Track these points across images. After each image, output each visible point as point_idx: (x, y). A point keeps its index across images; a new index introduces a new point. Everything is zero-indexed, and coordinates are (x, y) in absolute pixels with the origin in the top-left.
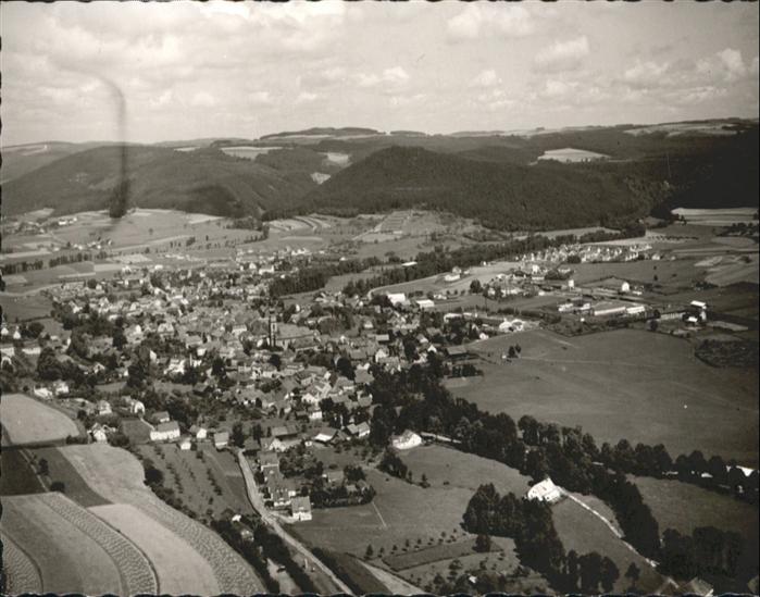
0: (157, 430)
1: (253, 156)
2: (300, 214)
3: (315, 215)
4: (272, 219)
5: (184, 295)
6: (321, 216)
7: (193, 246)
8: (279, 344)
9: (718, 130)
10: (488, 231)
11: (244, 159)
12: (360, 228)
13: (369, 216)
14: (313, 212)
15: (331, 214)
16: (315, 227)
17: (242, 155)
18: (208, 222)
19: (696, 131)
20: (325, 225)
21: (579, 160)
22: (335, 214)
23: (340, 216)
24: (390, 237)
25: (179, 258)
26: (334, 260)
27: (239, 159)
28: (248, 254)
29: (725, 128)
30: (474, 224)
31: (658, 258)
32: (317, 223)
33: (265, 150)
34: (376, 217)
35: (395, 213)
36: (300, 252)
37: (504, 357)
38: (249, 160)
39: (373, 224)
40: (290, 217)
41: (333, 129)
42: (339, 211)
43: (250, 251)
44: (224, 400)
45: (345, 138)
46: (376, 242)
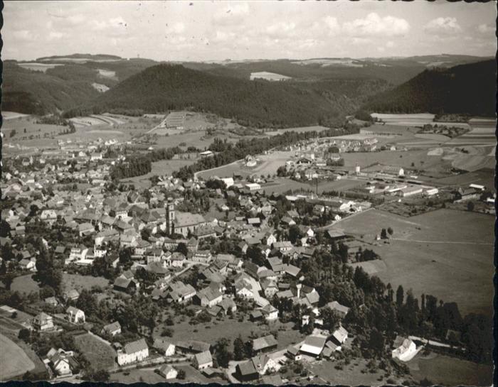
0: (124, 352)
1: (44, 70)
2: (95, 113)
3: (107, 114)
4: (72, 117)
5: (36, 180)
6: (113, 115)
7: (15, 136)
8: (178, 231)
9: (350, 64)
10: (245, 128)
11: (38, 72)
12: (149, 125)
13: (153, 116)
14: (105, 112)
15: (121, 114)
16: (112, 124)
17: (36, 69)
18: (20, 118)
19: (337, 64)
20: (119, 122)
21: (278, 80)
22: (125, 114)
23: (129, 115)
24: (175, 132)
25: (10, 146)
26: (142, 149)
27: (33, 72)
28: (68, 144)
29: (353, 63)
30: (232, 122)
31: (395, 149)
32: (112, 121)
33: (52, 66)
34: (158, 116)
35: (173, 114)
36: (111, 143)
37: (379, 239)
38: (42, 72)
39: (158, 122)
40: (87, 116)
41: (89, 55)
42: (127, 111)
43: (69, 142)
44: (156, 298)
45: (100, 61)
46: (167, 135)
